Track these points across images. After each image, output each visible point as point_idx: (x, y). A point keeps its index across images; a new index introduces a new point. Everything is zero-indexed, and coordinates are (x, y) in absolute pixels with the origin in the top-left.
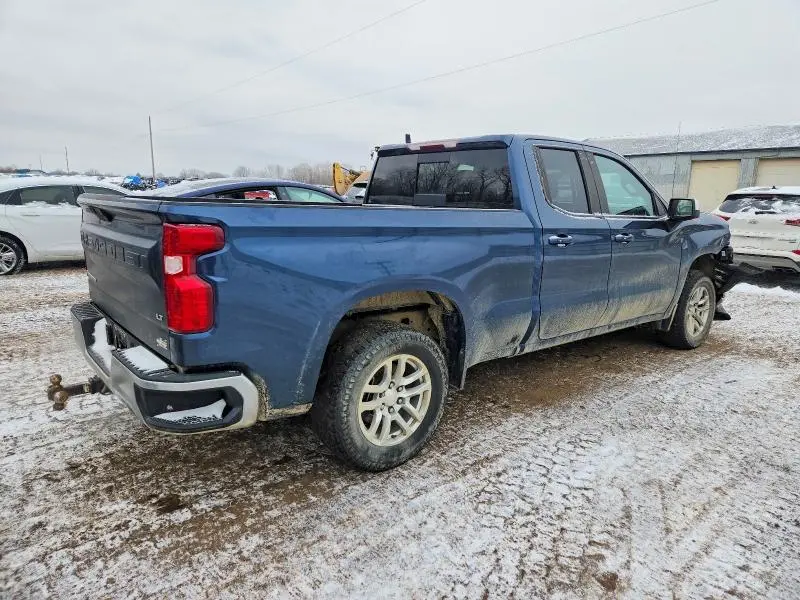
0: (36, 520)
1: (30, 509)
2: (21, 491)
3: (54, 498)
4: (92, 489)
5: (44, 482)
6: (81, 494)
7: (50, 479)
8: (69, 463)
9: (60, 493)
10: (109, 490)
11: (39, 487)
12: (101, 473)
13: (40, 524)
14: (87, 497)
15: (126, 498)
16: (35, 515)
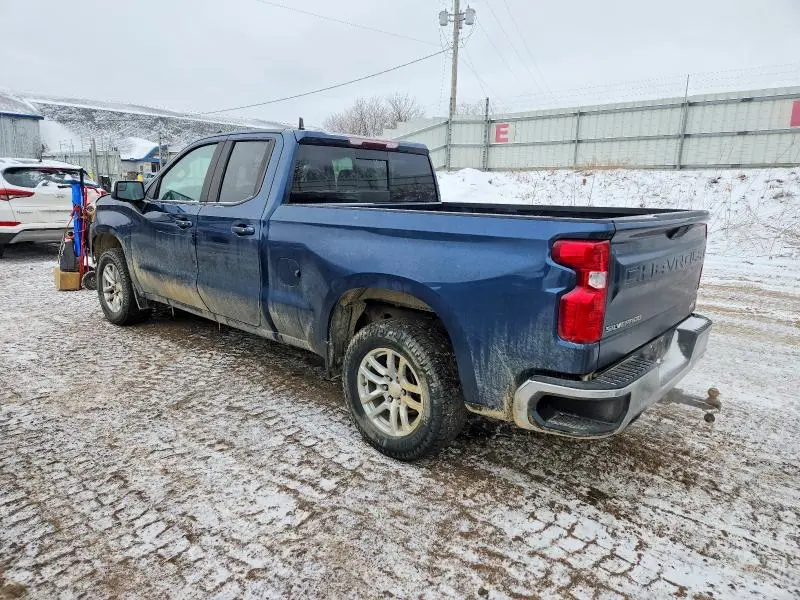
0: (747, 469)
1: (747, 478)
2: (744, 493)
3: (725, 474)
4: (695, 461)
5: (721, 487)
6: (705, 464)
7: (716, 486)
8: (688, 489)
9: (718, 474)
10: (686, 453)
11: (727, 487)
12: (675, 465)
13: (747, 464)
14: (704, 460)
15: (684, 444)
16: (747, 472)
